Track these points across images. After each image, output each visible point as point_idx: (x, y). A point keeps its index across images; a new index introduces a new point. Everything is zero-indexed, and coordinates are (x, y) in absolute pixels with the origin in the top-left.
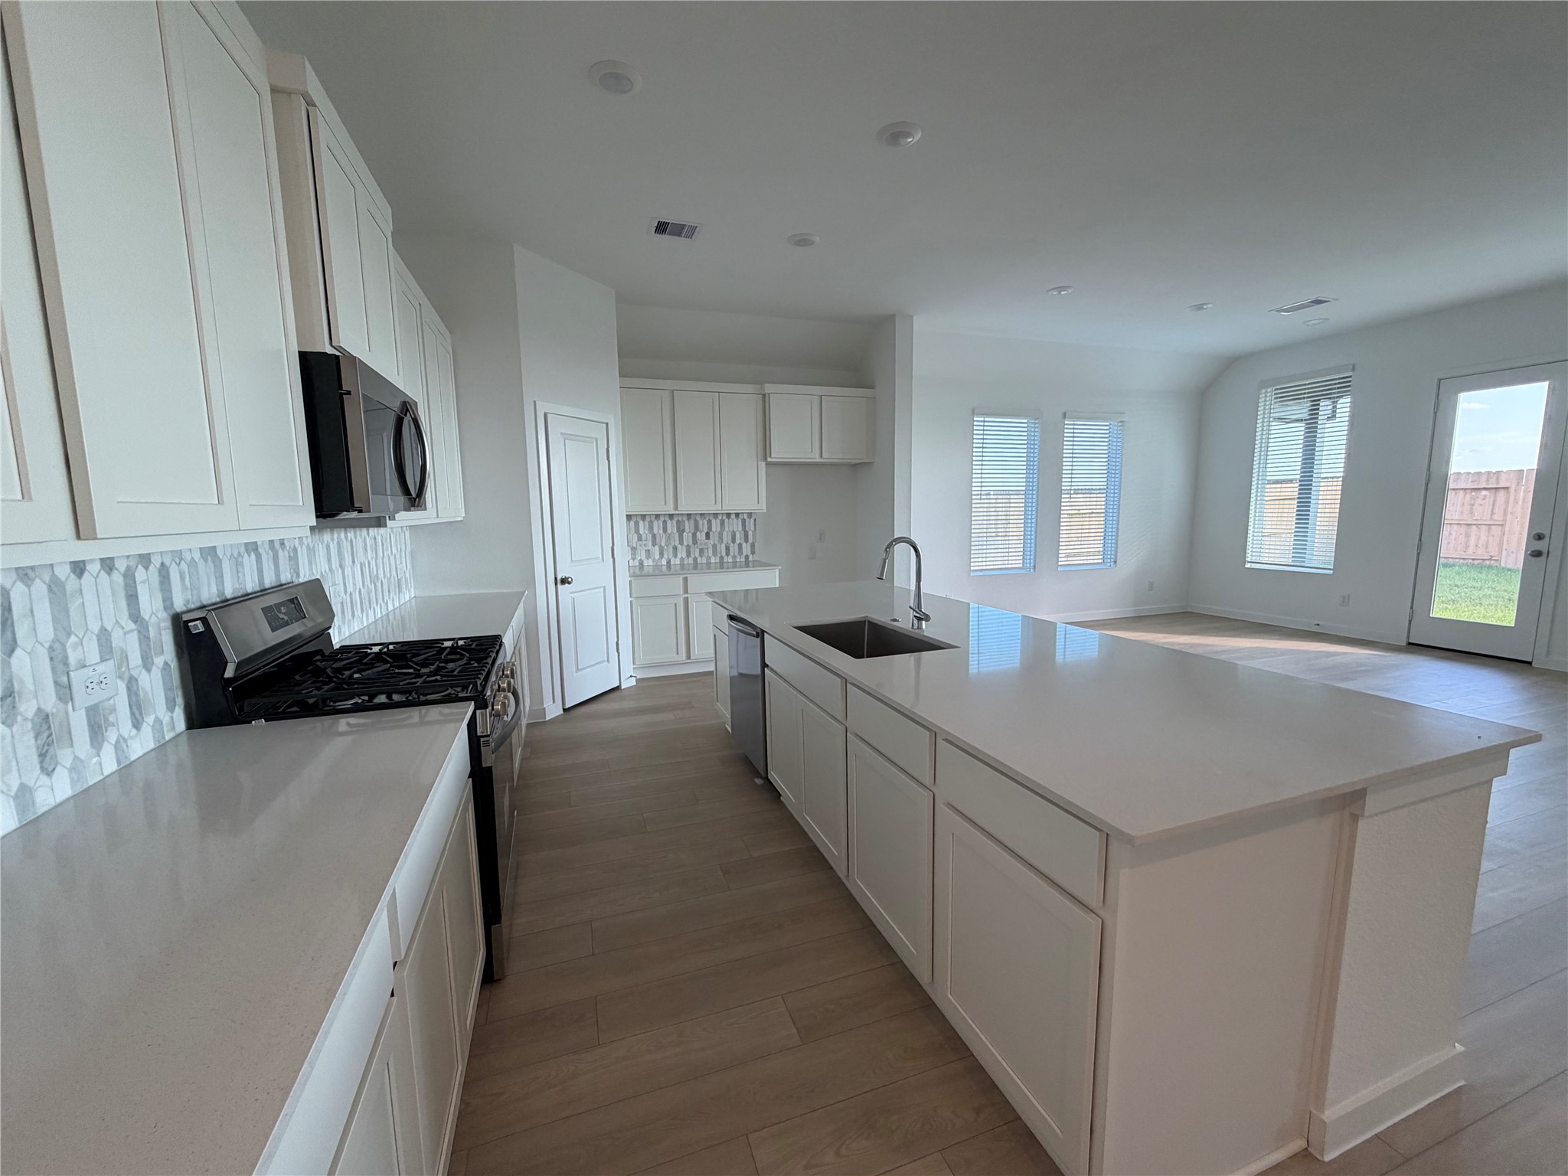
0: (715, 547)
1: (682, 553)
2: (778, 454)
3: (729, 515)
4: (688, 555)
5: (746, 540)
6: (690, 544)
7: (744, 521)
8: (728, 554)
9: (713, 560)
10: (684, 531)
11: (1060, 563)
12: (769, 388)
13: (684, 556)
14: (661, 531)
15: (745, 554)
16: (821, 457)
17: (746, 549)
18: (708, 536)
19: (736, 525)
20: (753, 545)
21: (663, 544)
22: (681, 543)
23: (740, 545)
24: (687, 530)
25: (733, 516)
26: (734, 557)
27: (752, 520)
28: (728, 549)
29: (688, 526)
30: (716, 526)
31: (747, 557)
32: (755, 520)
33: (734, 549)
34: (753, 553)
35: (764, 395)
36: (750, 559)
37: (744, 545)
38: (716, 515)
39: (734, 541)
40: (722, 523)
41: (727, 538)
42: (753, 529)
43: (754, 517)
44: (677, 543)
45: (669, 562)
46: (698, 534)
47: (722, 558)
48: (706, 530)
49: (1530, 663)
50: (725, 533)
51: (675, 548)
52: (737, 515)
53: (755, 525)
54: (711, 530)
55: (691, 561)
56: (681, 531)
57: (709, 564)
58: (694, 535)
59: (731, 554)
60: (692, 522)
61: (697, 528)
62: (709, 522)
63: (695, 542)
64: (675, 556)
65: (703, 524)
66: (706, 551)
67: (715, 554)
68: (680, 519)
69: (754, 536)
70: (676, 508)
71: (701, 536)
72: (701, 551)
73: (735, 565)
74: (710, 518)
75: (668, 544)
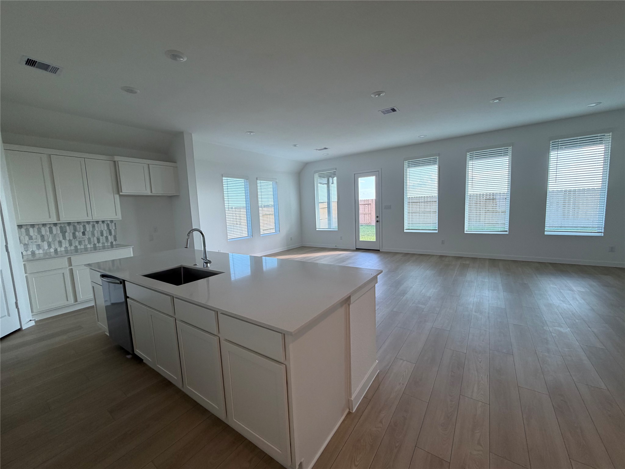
0: (89, 239)
1: (65, 244)
2: (125, 191)
3: (97, 222)
4: (71, 245)
5: (110, 234)
6: (71, 238)
7: (108, 225)
8: (99, 242)
9: (89, 246)
10: (66, 232)
11: (261, 233)
12: (117, 158)
13: (68, 246)
14: (48, 233)
15: (110, 241)
16: (151, 192)
17: (111, 239)
18: (84, 233)
19: (104, 227)
20: (115, 237)
21: (50, 240)
22: (64, 238)
23: (107, 238)
24: (68, 231)
25: (100, 222)
26: (103, 244)
27: (113, 224)
28: (98, 240)
29: (69, 229)
30: (89, 228)
31: (112, 243)
32: (115, 224)
33: (103, 239)
34: (115, 240)
35: (115, 162)
36: (114, 243)
37: (109, 237)
38: (88, 223)
39: (102, 235)
40: (93, 226)
41: (97, 234)
42: (114, 228)
43: (114, 222)
44: (61, 239)
45: (56, 250)
46: (77, 233)
47: (95, 244)
48: (82, 231)
49: (379, 250)
50: (95, 232)
51: (60, 242)
52: (103, 222)
53: (115, 226)
54: (86, 230)
55: (73, 248)
56: (63, 232)
57: (86, 249)
58: (74, 234)
59: (101, 241)
60: (72, 227)
61: (75, 230)
62: (84, 226)
63: (74, 236)
64: (61, 246)
65: (80, 228)
66: (83, 242)
67: (90, 242)
68: (63, 225)
69: (115, 232)
70: (58, 219)
71: (79, 234)
72: (80, 243)
73: (104, 248)
74: (85, 224)
75: (54, 240)
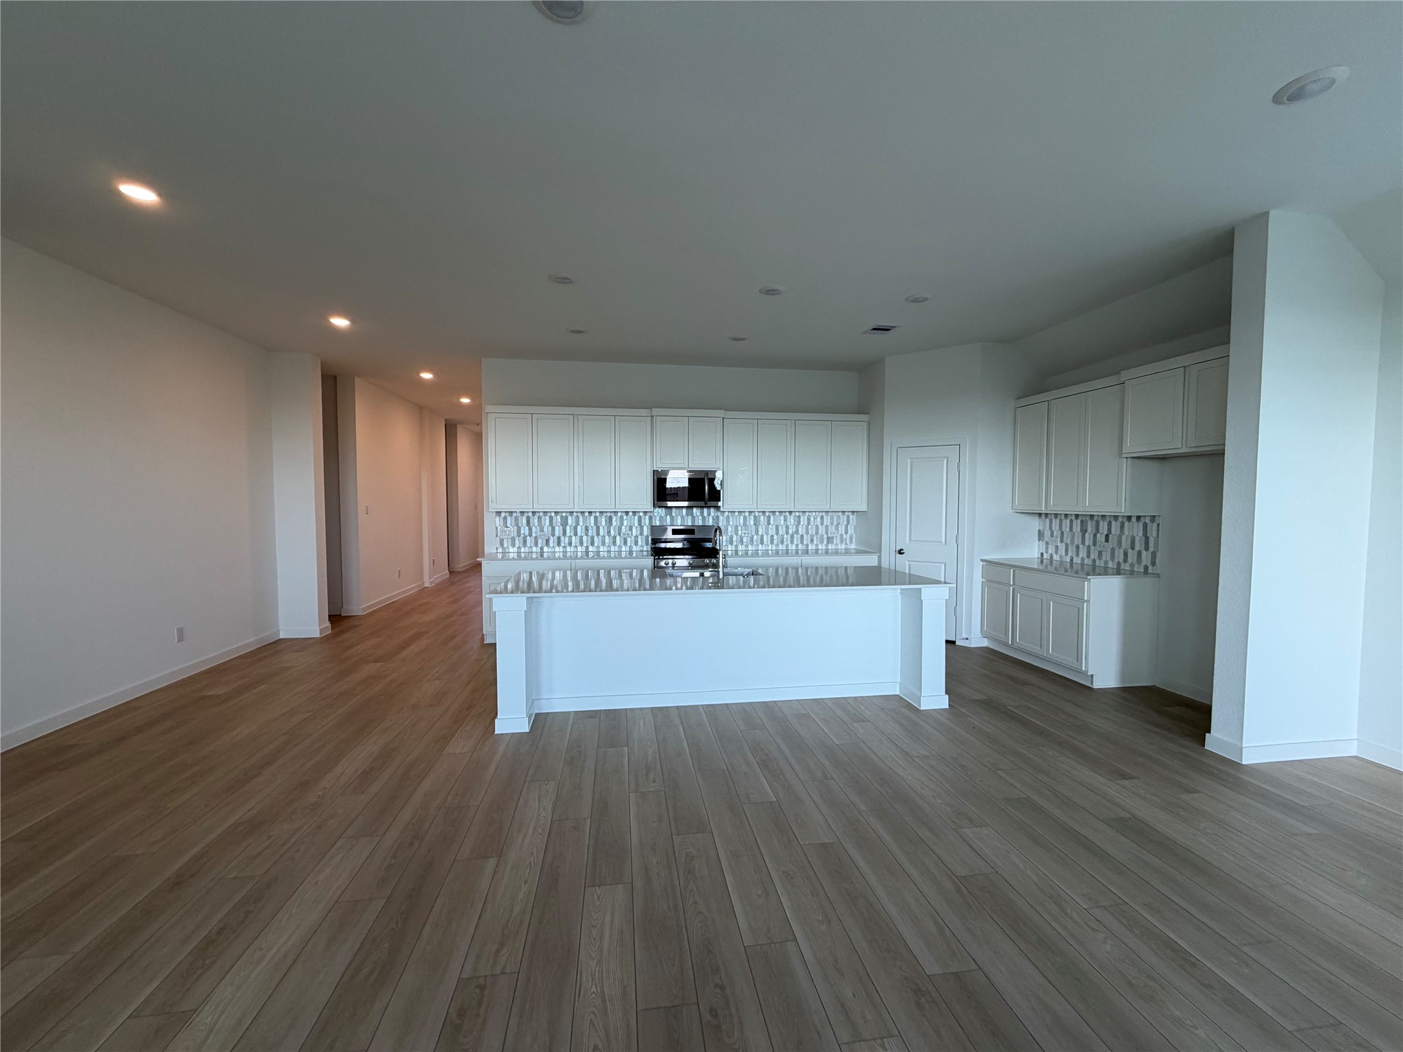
0: (1113, 551)
1: (1083, 553)
3: (1129, 518)
4: (1089, 555)
5: (1147, 549)
6: (1091, 543)
7: (1145, 525)
8: (1125, 560)
9: (1110, 565)
10: (1086, 531)
13: (1085, 556)
14: (1068, 531)
15: (1144, 564)
17: (1146, 558)
18: (1107, 538)
19: (1136, 530)
20: (1154, 555)
21: (1069, 542)
22: (1083, 543)
23: (1139, 553)
24: (1089, 530)
25: (1134, 519)
26: (1132, 565)
27: (1155, 525)
28: (1126, 554)
29: (1090, 527)
30: (1115, 527)
31: (1146, 568)
32: (1159, 525)
33: (1132, 556)
34: (1154, 563)
36: (1150, 568)
37: (1144, 553)
38: (1116, 518)
39: (1133, 547)
40: (1122, 526)
41: (1125, 543)
42: (1154, 534)
43: (1157, 520)
44: (1080, 542)
45: (1072, 560)
46: (1098, 535)
47: (1119, 564)
48: (1106, 533)
50: (1124, 538)
51: (1078, 547)
52: (1139, 518)
53: (1158, 530)
54: (1111, 533)
55: (1090, 561)
56: (1084, 531)
57: (1106, 569)
58: (1095, 536)
59: (1130, 560)
60: (1094, 524)
61: (1098, 529)
62: (1110, 524)
63: (1095, 544)
64: (1078, 554)
65: (1105, 526)
66: (1104, 553)
67: (1113, 558)
68: (1084, 519)
69: (1156, 544)
71: (1101, 538)
72: (1100, 553)
74: (1124, 521)
75: (1072, 542)
